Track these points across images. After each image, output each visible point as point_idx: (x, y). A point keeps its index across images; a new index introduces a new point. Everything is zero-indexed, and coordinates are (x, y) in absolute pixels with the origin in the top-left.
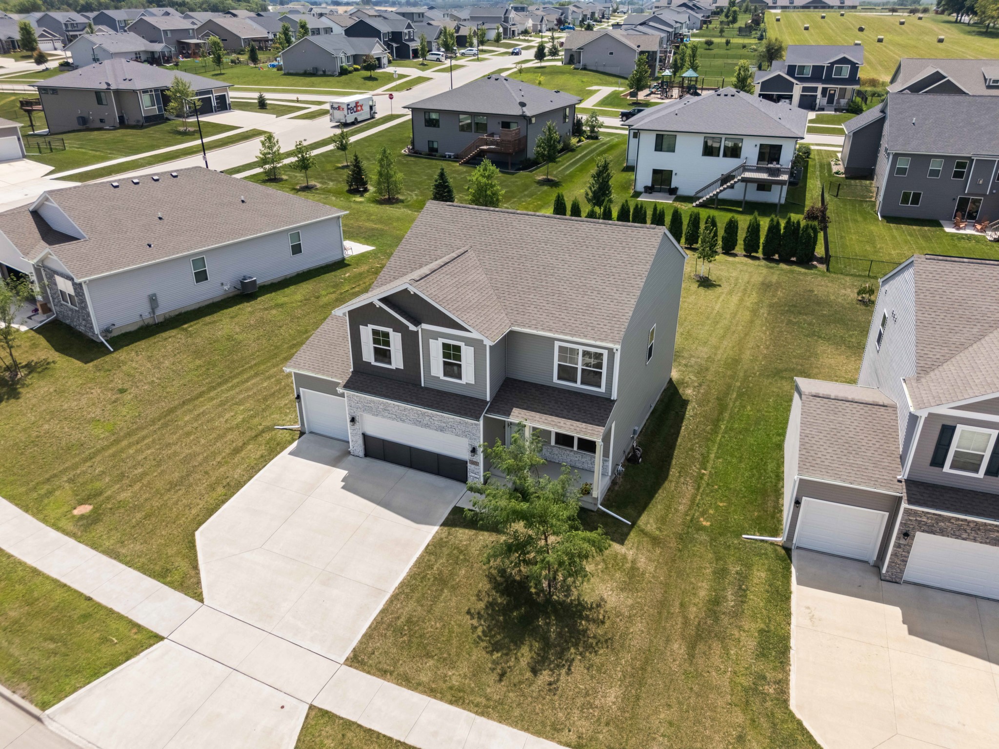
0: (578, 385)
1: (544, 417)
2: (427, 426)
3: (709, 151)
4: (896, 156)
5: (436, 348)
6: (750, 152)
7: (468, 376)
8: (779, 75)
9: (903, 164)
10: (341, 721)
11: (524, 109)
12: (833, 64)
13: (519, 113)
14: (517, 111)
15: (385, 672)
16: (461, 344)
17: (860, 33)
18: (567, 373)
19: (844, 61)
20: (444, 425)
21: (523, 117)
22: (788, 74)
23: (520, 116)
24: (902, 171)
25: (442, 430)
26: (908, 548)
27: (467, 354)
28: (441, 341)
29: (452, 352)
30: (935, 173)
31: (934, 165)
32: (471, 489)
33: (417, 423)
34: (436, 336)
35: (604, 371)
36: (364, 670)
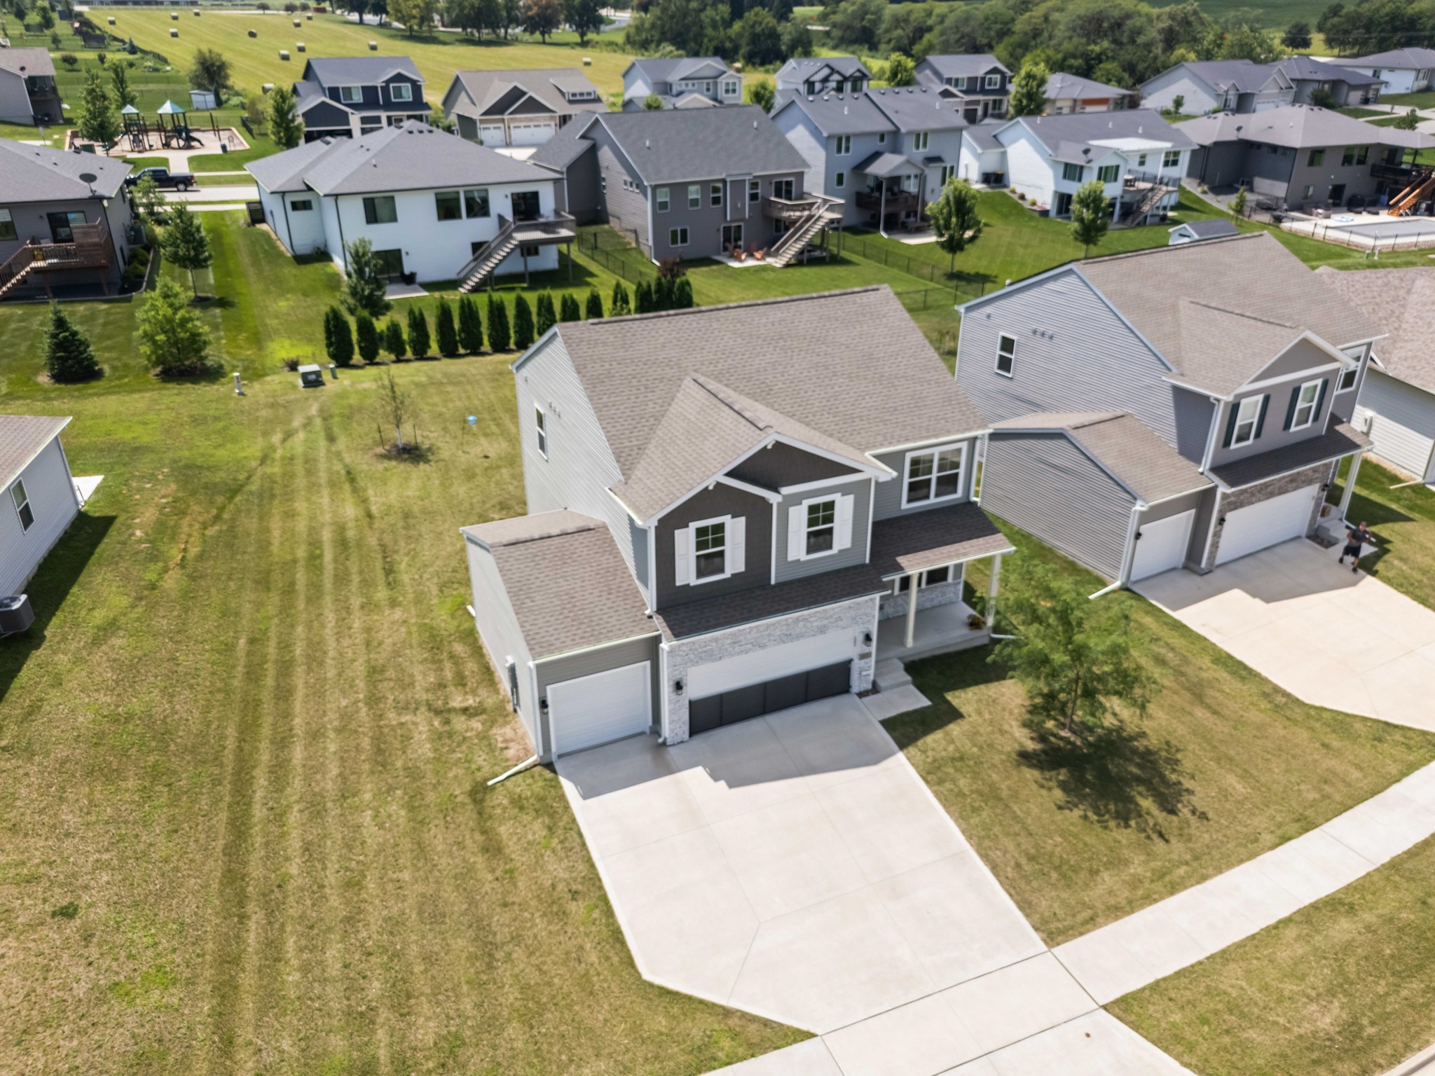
0: (933, 500)
1: (937, 551)
2: (799, 636)
3: (449, 211)
4: (655, 188)
5: (798, 518)
6: (501, 204)
7: (842, 537)
8: (323, 103)
9: (663, 196)
10: (1147, 992)
11: (94, 186)
12: (388, 82)
13: (86, 194)
14: (81, 191)
15: (1092, 919)
16: (836, 497)
18: (918, 490)
19: (400, 78)
20: (825, 622)
21: (97, 199)
22: (331, 98)
23: (90, 198)
24: (663, 205)
25: (822, 630)
26: (1217, 535)
27: (844, 508)
28: (807, 503)
29: (822, 515)
30: (695, 202)
31: (694, 193)
32: (861, 695)
33: (787, 638)
34: (796, 500)
35: (962, 471)
36: (1074, 937)
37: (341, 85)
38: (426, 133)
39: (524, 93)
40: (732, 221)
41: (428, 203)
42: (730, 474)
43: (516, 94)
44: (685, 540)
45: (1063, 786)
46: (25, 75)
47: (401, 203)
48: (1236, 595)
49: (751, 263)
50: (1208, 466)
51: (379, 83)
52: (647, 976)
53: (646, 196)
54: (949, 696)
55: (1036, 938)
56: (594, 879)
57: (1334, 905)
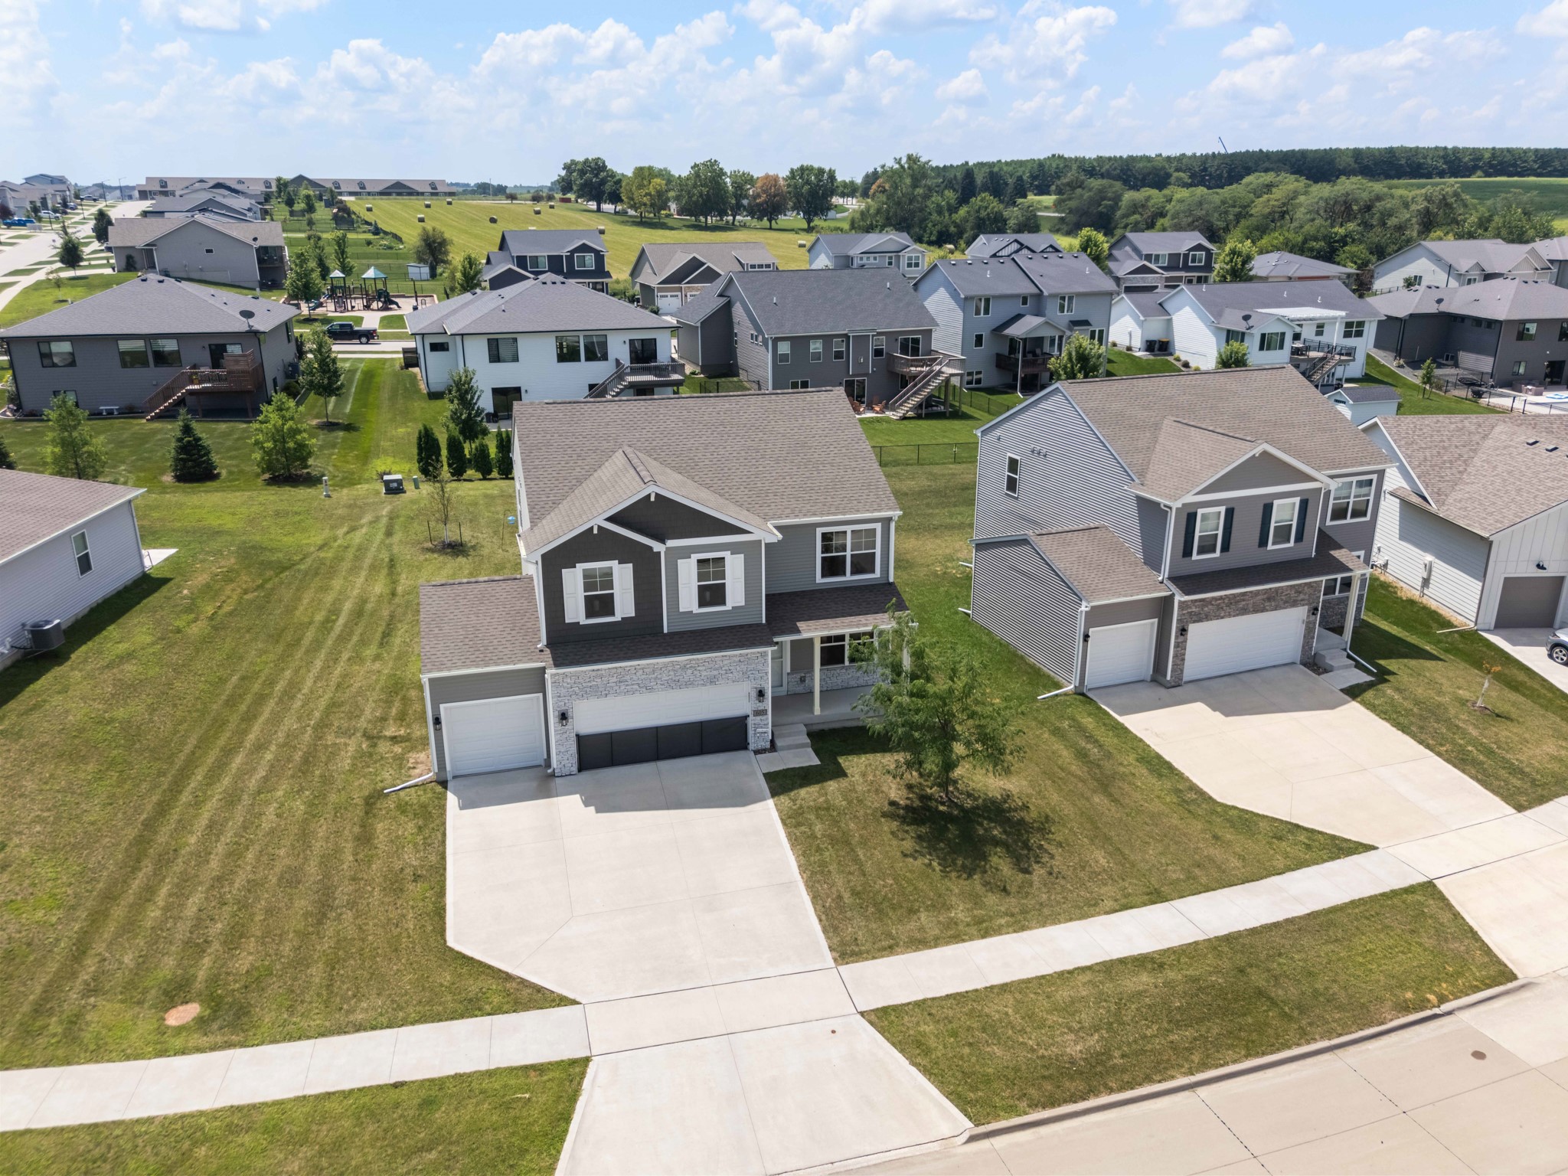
0: (849, 577)
2: (689, 684)
3: (568, 354)
4: (776, 341)
5: (687, 570)
6: (619, 350)
7: (735, 595)
8: (510, 269)
9: (784, 348)
10: (911, 1006)
11: (252, 321)
12: (573, 252)
13: (245, 328)
14: (241, 325)
15: (891, 947)
16: (726, 554)
17: (493, 225)
18: (833, 566)
19: (585, 248)
20: (716, 673)
21: (254, 334)
22: (519, 266)
23: (247, 332)
24: (784, 357)
25: (712, 681)
26: (1181, 646)
27: (735, 568)
28: (695, 557)
29: (711, 568)
30: (817, 356)
31: (816, 347)
32: (757, 752)
33: (675, 684)
34: (686, 552)
35: (878, 551)
36: (867, 959)
37: (528, 255)
38: (559, 284)
39: (704, 264)
40: (853, 376)
41: (550, 347)
42: (610, 519)
43: (694, 264)
44: (573, 580)
45: (920, 838)
46: (257, 245)
47: (523, 344)
48: (1199, 708)
49: (869, 415)
50: (1166, 576)
51: (564, 252)
52: (451, 942)
53: (767, 349)
54: (841, 760)
55: (828, 956)
56: (440, 869)
57: (1141, 962)
